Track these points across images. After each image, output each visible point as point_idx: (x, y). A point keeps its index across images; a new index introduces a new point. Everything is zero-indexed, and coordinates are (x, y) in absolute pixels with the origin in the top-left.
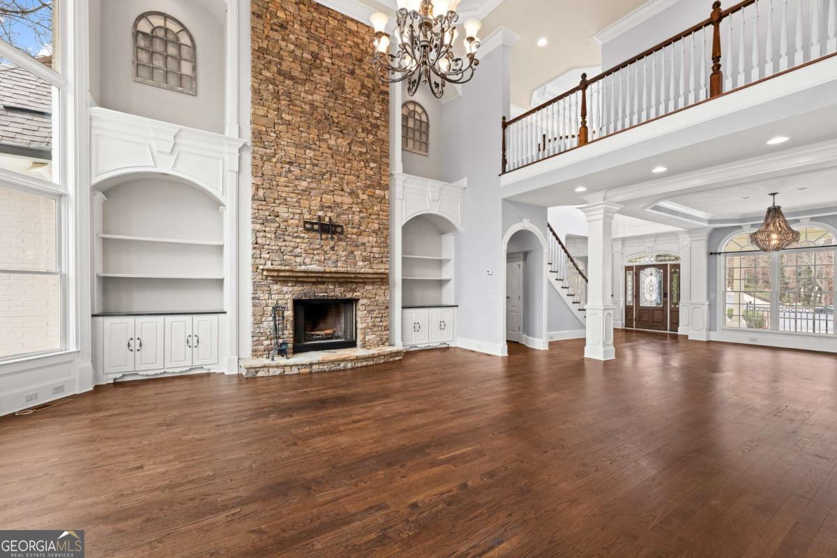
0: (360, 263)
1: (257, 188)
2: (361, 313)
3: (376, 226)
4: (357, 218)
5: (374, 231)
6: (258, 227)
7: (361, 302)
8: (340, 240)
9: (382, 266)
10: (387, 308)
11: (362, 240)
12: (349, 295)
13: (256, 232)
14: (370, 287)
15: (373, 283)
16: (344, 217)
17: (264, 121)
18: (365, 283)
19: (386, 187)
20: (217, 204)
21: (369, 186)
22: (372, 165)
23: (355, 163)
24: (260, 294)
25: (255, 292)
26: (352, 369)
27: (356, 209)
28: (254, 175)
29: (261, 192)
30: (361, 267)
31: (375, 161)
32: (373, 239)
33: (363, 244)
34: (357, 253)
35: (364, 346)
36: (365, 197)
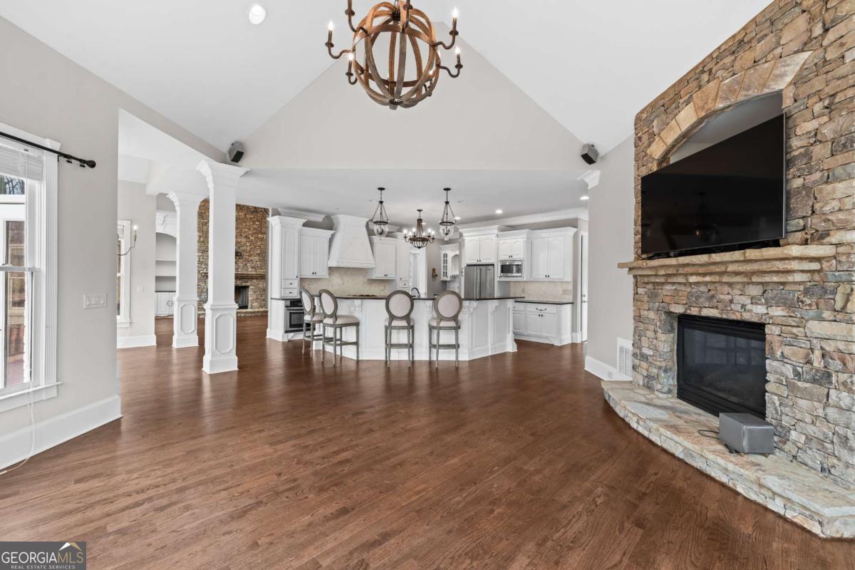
0: (250, 269)
1: (200, 237)
2: (250, 292)
3: (259, 252)
4: (249, 248)
5: (258, 254)
6: (200, 254)
7: (250, 287)
8: (239, 258)
9: (262, 271)
10: (264, 290)
11: (250, 258)
12: (244, 284)
13: (199, 256)
14: (255, 281)
15: (257, 279)
16: (242, 248)
17: (203, 208)
18: (252, 279)
19: (265, 233)
20: (174, 239)
21: (255, 233)
22: (257, 223)
23: (248, 223)
24: (200, 283)
25: (198, 282)
26: (244, 316)
27: (248, 244)
28: (199, 231)
29: (202, 239)
30: (251, 271)
31: (258, 221)
32: (257, 258)
33: (252, 260)
34: (249, 265)
35: (251, 308)
36: (253, 238)
